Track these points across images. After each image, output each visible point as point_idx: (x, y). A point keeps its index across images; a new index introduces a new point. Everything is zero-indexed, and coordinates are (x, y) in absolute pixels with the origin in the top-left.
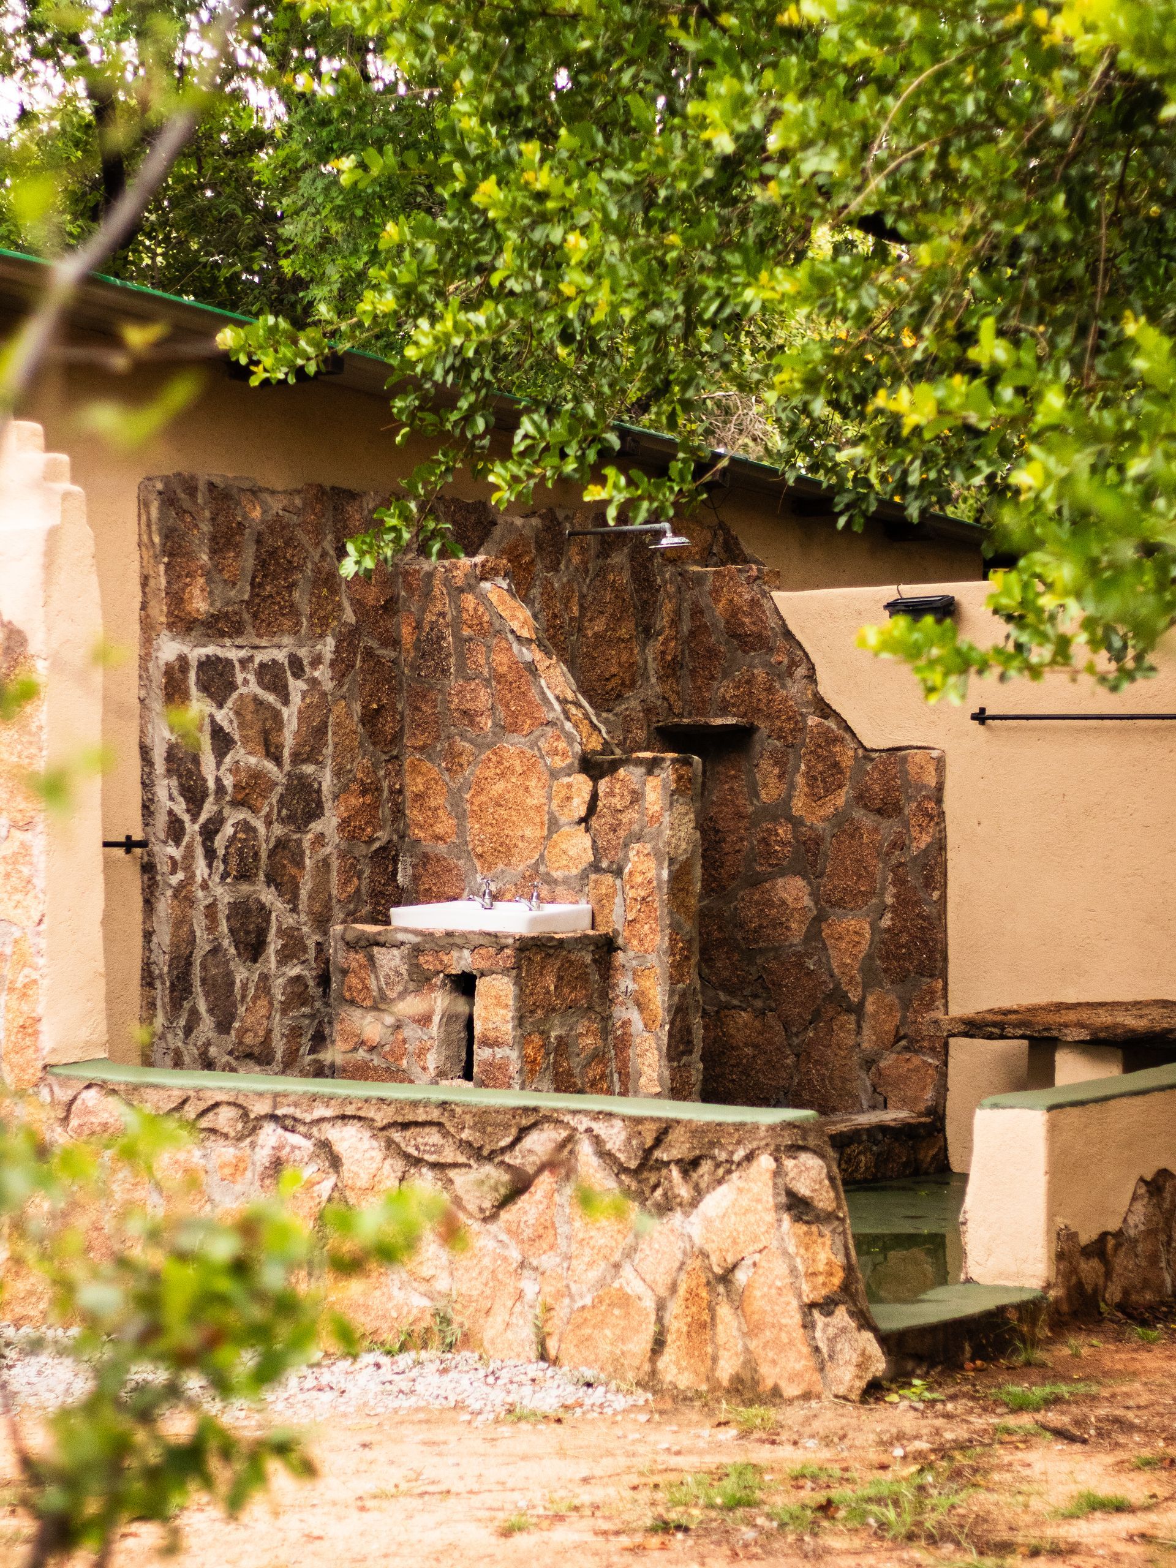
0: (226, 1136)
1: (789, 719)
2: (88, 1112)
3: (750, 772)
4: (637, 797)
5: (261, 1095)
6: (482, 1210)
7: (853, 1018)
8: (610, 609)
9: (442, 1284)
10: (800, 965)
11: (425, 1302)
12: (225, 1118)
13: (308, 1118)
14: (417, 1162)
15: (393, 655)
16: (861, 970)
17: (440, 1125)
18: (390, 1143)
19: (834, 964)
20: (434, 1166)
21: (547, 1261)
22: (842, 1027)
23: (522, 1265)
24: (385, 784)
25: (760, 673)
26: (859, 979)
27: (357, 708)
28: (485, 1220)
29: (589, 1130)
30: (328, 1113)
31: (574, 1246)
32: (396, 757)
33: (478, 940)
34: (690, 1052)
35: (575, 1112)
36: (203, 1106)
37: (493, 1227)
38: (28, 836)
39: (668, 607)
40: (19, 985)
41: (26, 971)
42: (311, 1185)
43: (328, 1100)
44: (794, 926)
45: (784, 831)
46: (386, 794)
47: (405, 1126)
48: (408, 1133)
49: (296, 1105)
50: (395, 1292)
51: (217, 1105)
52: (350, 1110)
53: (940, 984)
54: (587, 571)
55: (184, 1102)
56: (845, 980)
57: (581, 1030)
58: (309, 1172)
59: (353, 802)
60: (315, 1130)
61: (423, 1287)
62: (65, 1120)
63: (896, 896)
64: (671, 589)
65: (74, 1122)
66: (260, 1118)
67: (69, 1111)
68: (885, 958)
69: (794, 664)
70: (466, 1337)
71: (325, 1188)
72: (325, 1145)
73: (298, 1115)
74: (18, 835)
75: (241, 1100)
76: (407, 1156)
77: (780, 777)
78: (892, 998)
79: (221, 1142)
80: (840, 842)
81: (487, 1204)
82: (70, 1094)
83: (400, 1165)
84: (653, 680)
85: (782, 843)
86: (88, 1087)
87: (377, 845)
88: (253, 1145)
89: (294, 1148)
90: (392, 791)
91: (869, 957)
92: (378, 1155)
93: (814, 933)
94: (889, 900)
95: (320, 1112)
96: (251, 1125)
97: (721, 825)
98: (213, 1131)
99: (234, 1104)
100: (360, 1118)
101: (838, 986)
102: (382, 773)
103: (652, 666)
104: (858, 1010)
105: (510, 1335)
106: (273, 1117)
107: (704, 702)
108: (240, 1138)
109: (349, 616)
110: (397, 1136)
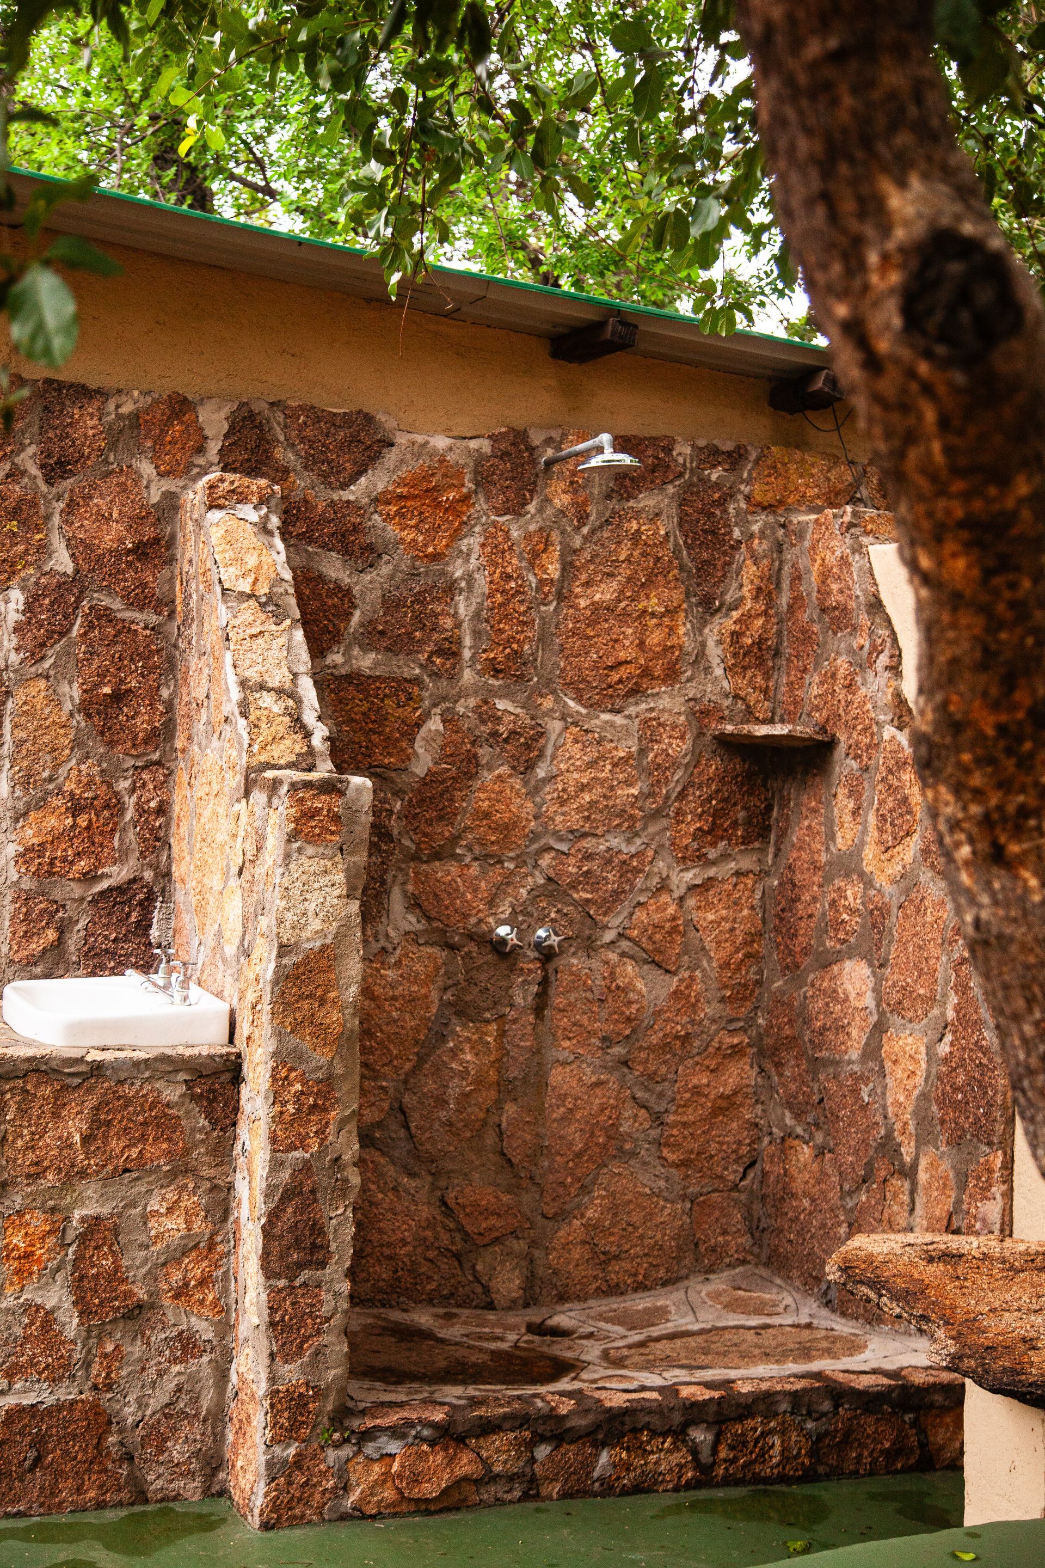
1: (865, 729)
3: (829, 805)
7: (907, 1185)
8: (625, 571)
10: (856, 1092)
15: (154, 619)
16: (915, 1113)
19: (890, 1100)
22: (895, 1195)
24: (131, 802)
25: (842, 663)
26: (911, 1128)
27: (72, 692)
32: (159, 763)
34: (322, 1265)
39: (750, 572)
44: (854, 1033)
45: (853, 894)
46: (130, 814)
53: (998, 1160)
54: (582, 518)
56: (898, 1126)
57: (154, 1204)
59: (53, 821)
63: (957, 1009)
64: (760, 546)
68: (941, 1104)
69: (876, 650)
77: (855, 813)
78: (945, 1166)
80: (906, 917)
84: (719, 672)
85: (853, 911)
87: (104, 884)
90: (141, 810)
91: (924, 1096)
93: (872, 1051)
94: (951, 1015)
97: (798, 877)
101: (889, 1135)
102: (124, 785)
103: (714, 652)
104: (909, 1173)
107: (795, 703)
109: (62, 561)
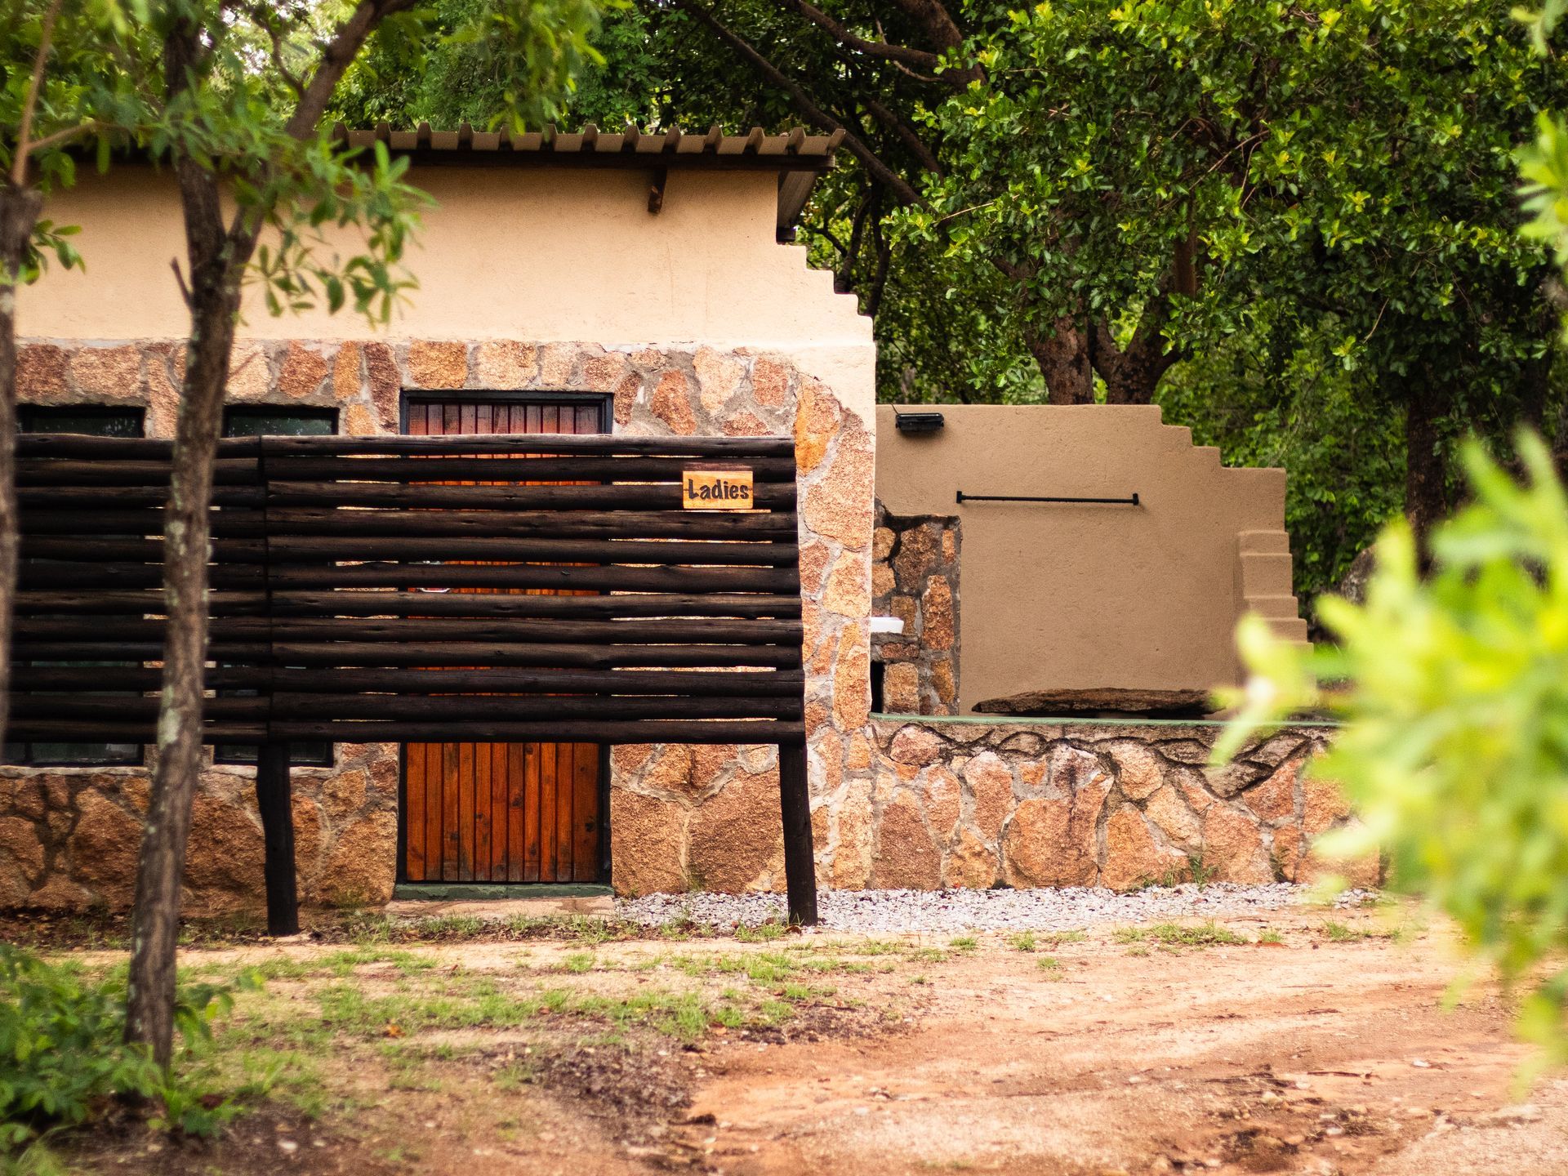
0: (1026, 754)
2: (908, 742)
4: (936, 543)
5: (1053, 726)
6: (1227, 792)
9: (1195, 840)
11: (1181, 853)
12: (1025, 742)
13: (1092, 740)
14: (1176, 764)
17: (1194, 740)
18: (1158, 753)
20: (1188, 766)
21: (1283, 820)
23: (1261, 825)
28: (1228, 799)
29: (1320, 738)
30: (1107, 736)
31: (1307, 810)
33: (886, 639)
35: (1306, 728)
36: (1005, 735)
37: (1235, 803)
38: (860, 556)
40: (849, 658)
41: (856, 648)
42: (1096, 783)
43: (1105, 729)
47: (1167, 742)
48: (1169, 747)
49: (1081, 732)
50: (1159, 848)
51: (1018, 734)
52: (1124, 734)
55: (990, 733)
58: (1094, 775)
60: (1096, 748)
61: (1179, 844)
62: (886, 750)
65: (895, 750)
66: (1053, 741)
67: (890, 743)
70: (1215, 871)
71: (1108, 783)
72: (1107, 757)
73: (1083, 737)
74: (851, 556)
75: (1037, 730)
76: (1168, 761)
79: (1022, 758)
81: (1232, 788)
82: (889, 732)
83: (1164, 767)
86: (906, 726)
88: (1049, 759)
89: (1084, 759)
92: (1150, 761)
95: (1099, 736)
96: (1047, 746)
98: (1016, 751)
99: (1032, 733)
100: (1132, 739)
105: (1252, 868)
106: (1063, 740)
108: (1037, 756)
110: (1162, 749)
